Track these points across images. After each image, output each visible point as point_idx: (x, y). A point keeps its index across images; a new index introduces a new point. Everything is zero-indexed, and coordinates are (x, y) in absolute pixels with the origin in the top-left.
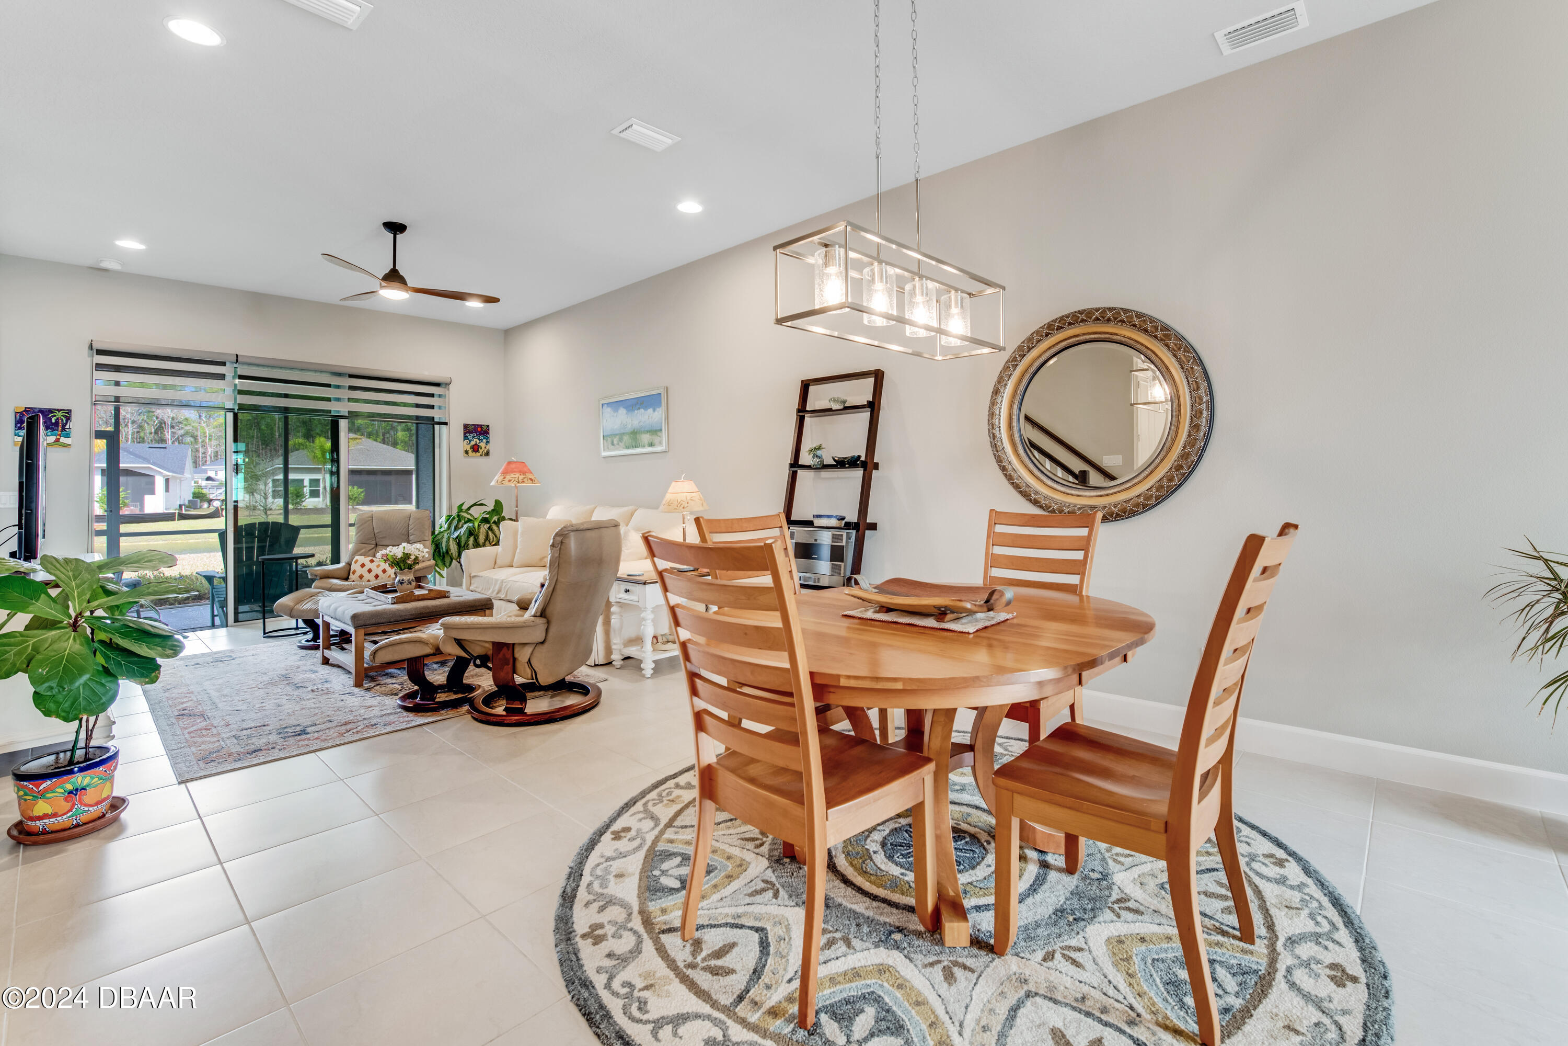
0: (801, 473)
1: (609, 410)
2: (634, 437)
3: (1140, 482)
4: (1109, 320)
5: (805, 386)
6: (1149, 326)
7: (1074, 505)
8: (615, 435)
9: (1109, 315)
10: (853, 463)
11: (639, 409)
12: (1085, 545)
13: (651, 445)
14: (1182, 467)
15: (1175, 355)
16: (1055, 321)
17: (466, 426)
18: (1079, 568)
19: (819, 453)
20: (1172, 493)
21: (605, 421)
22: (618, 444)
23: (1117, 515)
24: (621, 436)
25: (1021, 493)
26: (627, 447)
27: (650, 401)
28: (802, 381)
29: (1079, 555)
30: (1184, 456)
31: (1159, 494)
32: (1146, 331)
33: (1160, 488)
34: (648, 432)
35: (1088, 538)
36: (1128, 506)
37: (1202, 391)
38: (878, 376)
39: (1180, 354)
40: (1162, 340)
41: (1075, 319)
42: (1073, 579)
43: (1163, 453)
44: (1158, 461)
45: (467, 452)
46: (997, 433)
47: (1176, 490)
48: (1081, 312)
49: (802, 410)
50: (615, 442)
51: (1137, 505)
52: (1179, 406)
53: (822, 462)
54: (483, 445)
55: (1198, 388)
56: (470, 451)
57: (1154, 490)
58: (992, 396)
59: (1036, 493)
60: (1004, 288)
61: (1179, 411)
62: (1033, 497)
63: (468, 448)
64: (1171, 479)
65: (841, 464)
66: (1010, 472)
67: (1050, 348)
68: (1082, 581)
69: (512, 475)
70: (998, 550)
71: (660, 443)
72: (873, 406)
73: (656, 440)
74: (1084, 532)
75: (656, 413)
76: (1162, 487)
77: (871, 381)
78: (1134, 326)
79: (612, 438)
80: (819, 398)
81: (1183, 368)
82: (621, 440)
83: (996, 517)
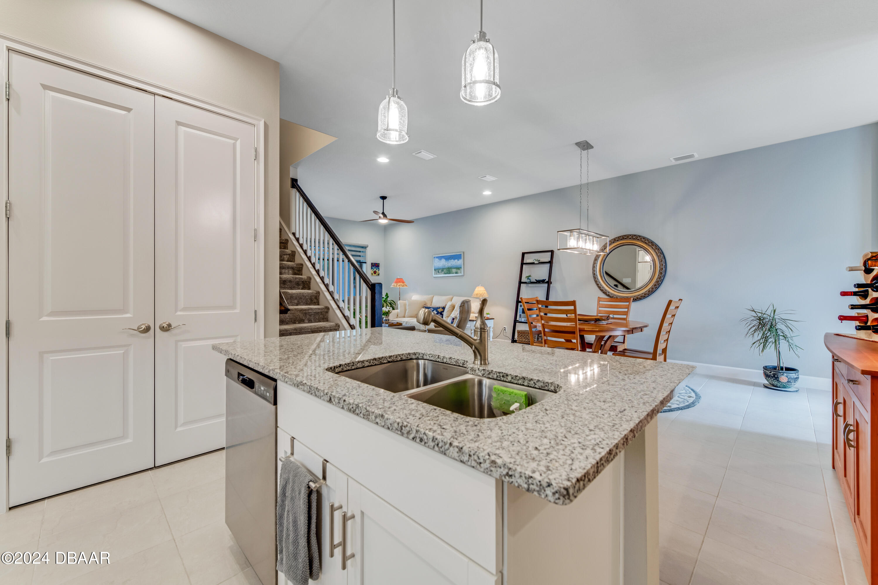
0: (522, 284)
1: (437, 259)
2: (448, 270)
3: (643, 289)
4: (634, 239)
5: (523, 254)
6: (647, 242)
7: (621, 296)
8: (440, 269)
9: (634, 237)
10: (543, 281)
11: (451, 259)
12: (628, 307)
13: (456, 273)
14: (656, 285)
15: (655, 251)
16: (616, 238)
17: (372, 264)
18: (626, 313)
19: (529, 278)
20: (653, 293)
21: (435, 263)
22: (441, 272)
23: (635, 300)
24: (443, 270)
25: (603, 292)
26: (445, 274)
27: (458, 257)
28: (522, 253)
29: (626, 310)
30: (657, 282)
31: (649, 293)
32: (646, 243)
33: (649, 291)
34: (455, 268)
35: (629, 305)
36: (639, 297)
37: (663, 263)
38: (552, 252)
39: (657, 251)
40: (651, 246)
41: (623, 237)
42: (625, 317)
43: (650, 281)
44: (649, 283)
45: (372, 274)
46: (595, 273)
47: (654, 292)
48: (625, 236)
49: (522, 264)
50: (440, 271)
51: (642, 297)
52: (656, 266)
53: (531, 281)
54: (377, 271)
55: (662, 261)
56: (373, 273)
57: (647, 292)
58: (594, 261)
59: (609, 292)
60: (609, 237)
61: (656, 268)
62: (608, 294)
63: (373, 272)
64: (653, 289)
65: (538, 282)
66: (600, 286)
67: (614, 246)
68: (627, 317)
69: (400, 283)
70: (600, 309)
71: (461, 272)
72: (551, 262)
73: (459, 271)
74: (628, 303)
75: (459, 261)
76: (650, 291)
77: (550, 253)
78: (642, 241)
79: (438, 270)
80: (528, 259)
81: (657, 255)
82: (442, 271)
83: (599, 299)
